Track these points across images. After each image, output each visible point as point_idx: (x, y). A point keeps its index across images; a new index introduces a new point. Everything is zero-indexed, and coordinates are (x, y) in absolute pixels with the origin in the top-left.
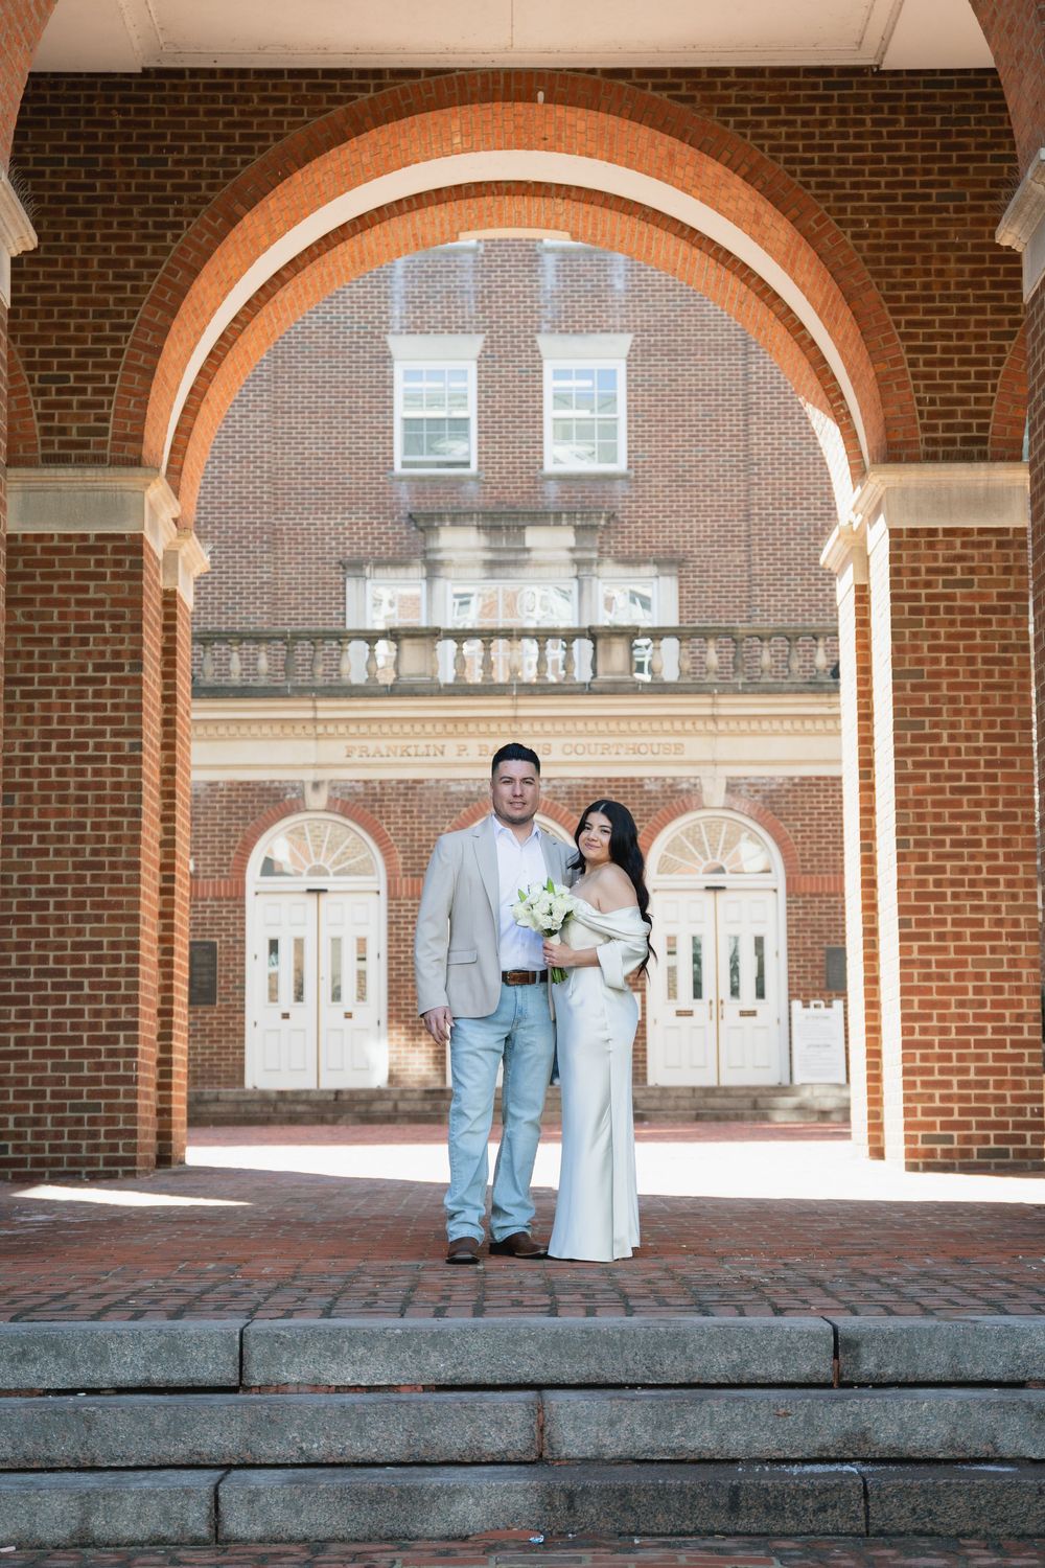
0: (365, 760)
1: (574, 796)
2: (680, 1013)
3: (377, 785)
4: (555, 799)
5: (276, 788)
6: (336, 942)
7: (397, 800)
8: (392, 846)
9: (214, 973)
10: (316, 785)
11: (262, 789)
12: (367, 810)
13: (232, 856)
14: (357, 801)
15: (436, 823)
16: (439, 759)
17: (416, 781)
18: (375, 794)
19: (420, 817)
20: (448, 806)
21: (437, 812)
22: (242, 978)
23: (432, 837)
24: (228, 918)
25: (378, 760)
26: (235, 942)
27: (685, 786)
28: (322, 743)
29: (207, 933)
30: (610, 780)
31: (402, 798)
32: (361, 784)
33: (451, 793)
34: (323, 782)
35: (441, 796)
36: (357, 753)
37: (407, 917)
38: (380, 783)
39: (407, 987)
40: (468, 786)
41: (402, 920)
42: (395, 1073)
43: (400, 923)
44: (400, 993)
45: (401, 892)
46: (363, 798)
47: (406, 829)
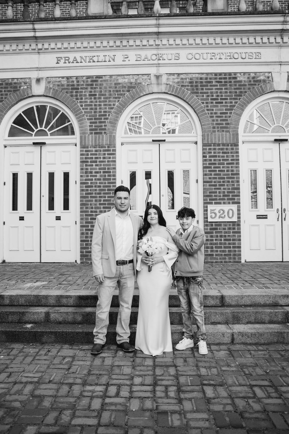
0: (67, 65)
1: (194, 84)
2: (259, 217)
3: (74, 79)
4: (182, 86)
5: (15, 83)
6: (51, 176)
7: (86, 88)
8: (83, 115)
10: (38, 80)
11: (7, 84)
12: (68, 95)
14: (63, 89)
15: (110, 101)
16: (112, 63)
17: (98, 77)
18: (74, 85)
19: (100, 98)
20: (117, 91)
21: (110, 95)
23: (107, 110)
25: (75, 64)
27: (262, 78)
28: (42, 56)
30: (216, 74)
31: (89, 87)
32: (65, 79)
33: (120, 84)
34: (42, 78)
35: (113, 85)
36: (63, 61)
37: (92, 158)
38: (76, 78)
39: (92, 201)
40: (129, 79)
41: (89, 160)
42: (84, 254)
43: (88, 162)
44: (88, 204)
45: (89, 143)
46: (66, 87)
47: (92, 105)
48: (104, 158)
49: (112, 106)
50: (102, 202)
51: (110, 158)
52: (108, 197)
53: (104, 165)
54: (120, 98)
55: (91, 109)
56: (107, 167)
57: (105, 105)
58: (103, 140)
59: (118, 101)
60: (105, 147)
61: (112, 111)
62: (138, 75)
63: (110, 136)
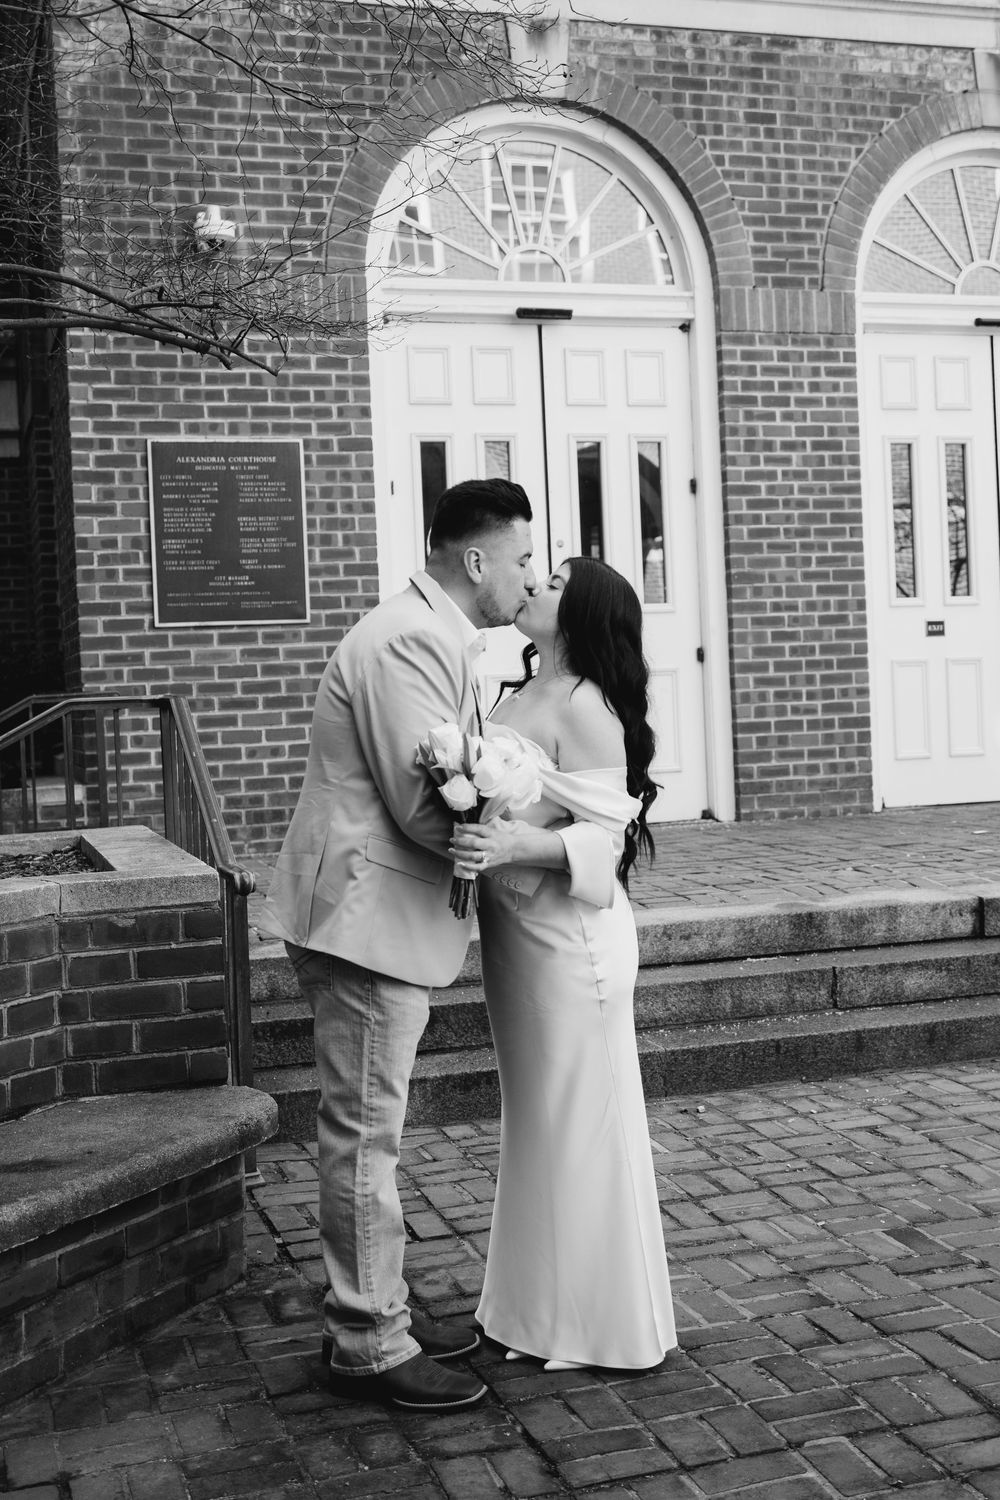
3: (684, 41)
5: (435, 31)
7: (735, 87)
8: (728, 204)
9: (292, 531)
10: (538, 30)
12: (665, 108)
13: (326, 209)
14: (641, 81)
15: (827, 150)
17: (778, 40)
18: (682, 67)
19: (788, 134)
20: (853, 110)
21: (828, 122)
22: (368, 541)
23: (819, 186)
24: (325, 380)
26: (343, 445)
29: (269, 421)
31: (746, 81)
32: (647, 37)
33: (860, 78)
34: (555, 22)
35: (836, 83)
37: (769, 386)
38: (694, 38)
39: (775, 563)
40: (895, 63)
41: (759, 395)
42: (756, 779)
43: (752, 401)
44: (761, 578)
45: (755, 322)
46: (652, 73)
47: (757, 162)
48: (815, 387)
49: (837, 173)
50: (813, 568)
51: (836, 387)
52: (837, 547)
53: (815, 417)
54: (863, 139)
55: (759, 177)
56: (826, 425)
57: (810, 165)
58: (807, 311)
59: (859, 151)
60: (817, 343)
61: (837, 190)
62: (928, 48)
63: (836, 296)
